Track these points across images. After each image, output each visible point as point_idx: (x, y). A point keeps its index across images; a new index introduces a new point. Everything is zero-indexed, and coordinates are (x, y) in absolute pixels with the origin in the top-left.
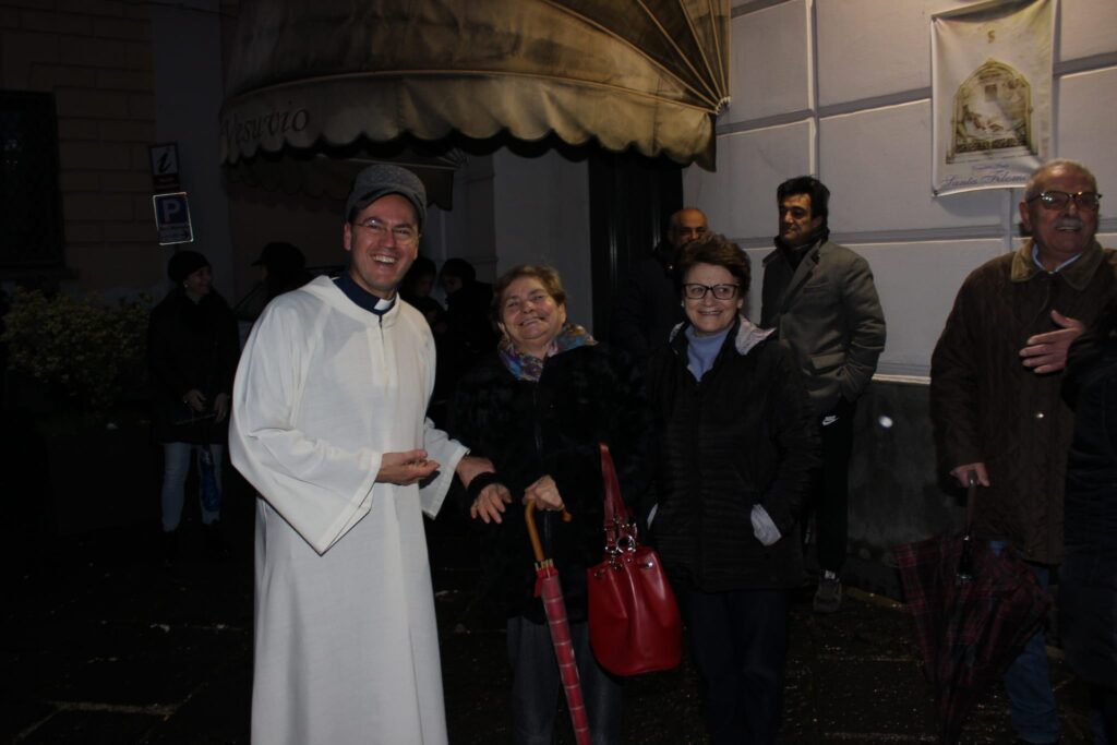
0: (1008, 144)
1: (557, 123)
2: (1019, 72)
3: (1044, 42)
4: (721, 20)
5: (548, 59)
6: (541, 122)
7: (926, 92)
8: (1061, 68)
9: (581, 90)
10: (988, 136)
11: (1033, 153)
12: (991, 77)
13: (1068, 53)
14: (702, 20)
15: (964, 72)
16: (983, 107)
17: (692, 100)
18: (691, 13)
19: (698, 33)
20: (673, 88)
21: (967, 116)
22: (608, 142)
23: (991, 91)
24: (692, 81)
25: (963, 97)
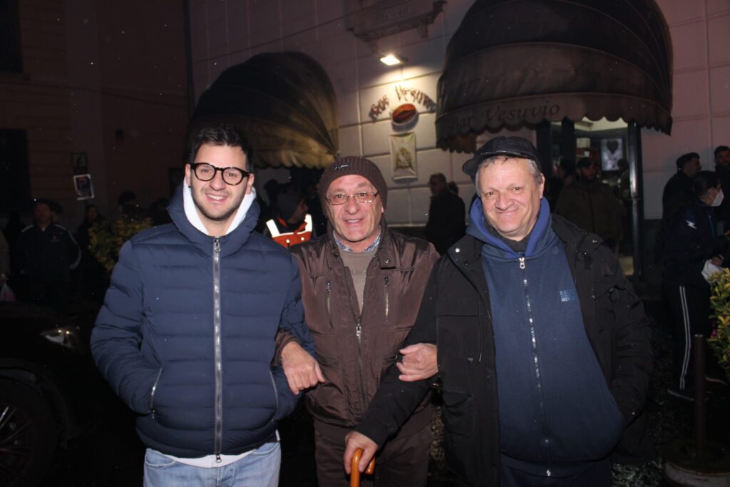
0: (406, 167)
1: (295, 161)
2: (409, 150)
3: (413, 144)
4: (336, 130)
5: (292, 144)
6: (291, 162)
7: (388, 153)
8: (417, 150)
9: (301, 152)
10: (403, 165)
11: (412, 169)
12: (403, 151)
13: (418, 146)
14: (332, 131)
15: (397, 149)
16: (402, 158)
17: (329, 153)
18: (328, 129)
19: (330, 134)
20: (324, 150)
21: (398, 160)
22: (308, 166)
23: (403, 154)
24: (330, 148)
25: (397, 155)
